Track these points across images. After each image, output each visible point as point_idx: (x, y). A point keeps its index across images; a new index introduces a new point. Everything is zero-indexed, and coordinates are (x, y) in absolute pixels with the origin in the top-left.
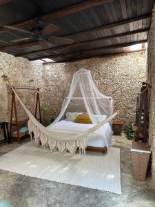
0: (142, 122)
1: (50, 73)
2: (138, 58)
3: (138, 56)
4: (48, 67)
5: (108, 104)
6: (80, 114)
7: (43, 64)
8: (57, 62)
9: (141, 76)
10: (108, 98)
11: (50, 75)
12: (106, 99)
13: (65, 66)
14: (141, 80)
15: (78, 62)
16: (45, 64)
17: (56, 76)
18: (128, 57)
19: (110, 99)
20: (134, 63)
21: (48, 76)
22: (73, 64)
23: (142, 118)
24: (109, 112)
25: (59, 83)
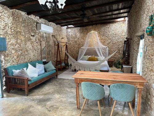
0: (127, 56)
1: (70, 34)
2: (122, 25)
3: (121, 24)
4: (69, 30)
5: (106, 50)
6: (90, 56)
7: (67, 28)
8: (75, 27)
9: (123, 34)
10: (105, 47)
11: (70, 35)
12: (104, 48)
13: (80, 29)
14: (123, 37)
15: (88, 27)
16: (68, 28)
17: (74, 35)
18: (116, 24)
19: (107, 48)
20: (119, 28)
21: (69, 35)
22: (84, 28)
23: (127, 54)
24: (106, 55)
25: (76, 39)
